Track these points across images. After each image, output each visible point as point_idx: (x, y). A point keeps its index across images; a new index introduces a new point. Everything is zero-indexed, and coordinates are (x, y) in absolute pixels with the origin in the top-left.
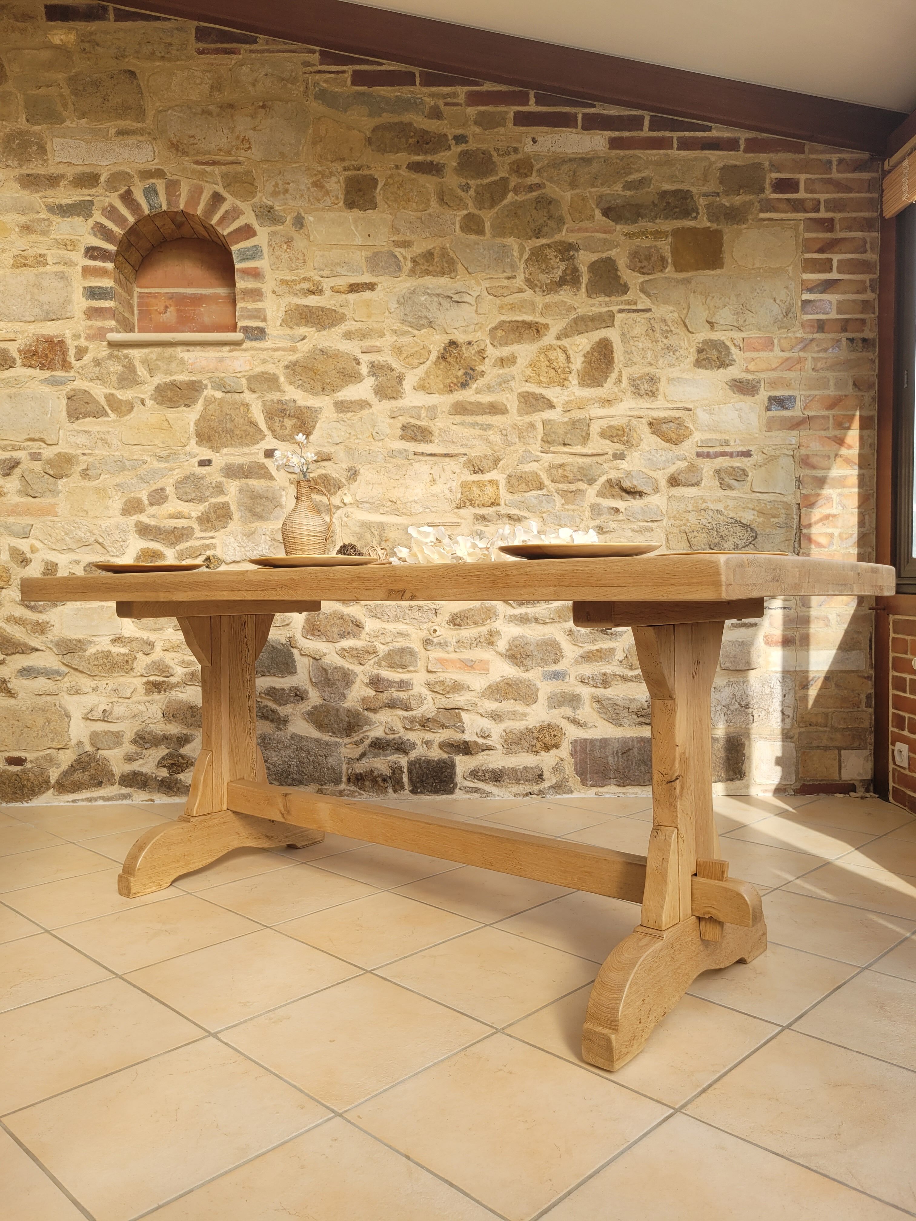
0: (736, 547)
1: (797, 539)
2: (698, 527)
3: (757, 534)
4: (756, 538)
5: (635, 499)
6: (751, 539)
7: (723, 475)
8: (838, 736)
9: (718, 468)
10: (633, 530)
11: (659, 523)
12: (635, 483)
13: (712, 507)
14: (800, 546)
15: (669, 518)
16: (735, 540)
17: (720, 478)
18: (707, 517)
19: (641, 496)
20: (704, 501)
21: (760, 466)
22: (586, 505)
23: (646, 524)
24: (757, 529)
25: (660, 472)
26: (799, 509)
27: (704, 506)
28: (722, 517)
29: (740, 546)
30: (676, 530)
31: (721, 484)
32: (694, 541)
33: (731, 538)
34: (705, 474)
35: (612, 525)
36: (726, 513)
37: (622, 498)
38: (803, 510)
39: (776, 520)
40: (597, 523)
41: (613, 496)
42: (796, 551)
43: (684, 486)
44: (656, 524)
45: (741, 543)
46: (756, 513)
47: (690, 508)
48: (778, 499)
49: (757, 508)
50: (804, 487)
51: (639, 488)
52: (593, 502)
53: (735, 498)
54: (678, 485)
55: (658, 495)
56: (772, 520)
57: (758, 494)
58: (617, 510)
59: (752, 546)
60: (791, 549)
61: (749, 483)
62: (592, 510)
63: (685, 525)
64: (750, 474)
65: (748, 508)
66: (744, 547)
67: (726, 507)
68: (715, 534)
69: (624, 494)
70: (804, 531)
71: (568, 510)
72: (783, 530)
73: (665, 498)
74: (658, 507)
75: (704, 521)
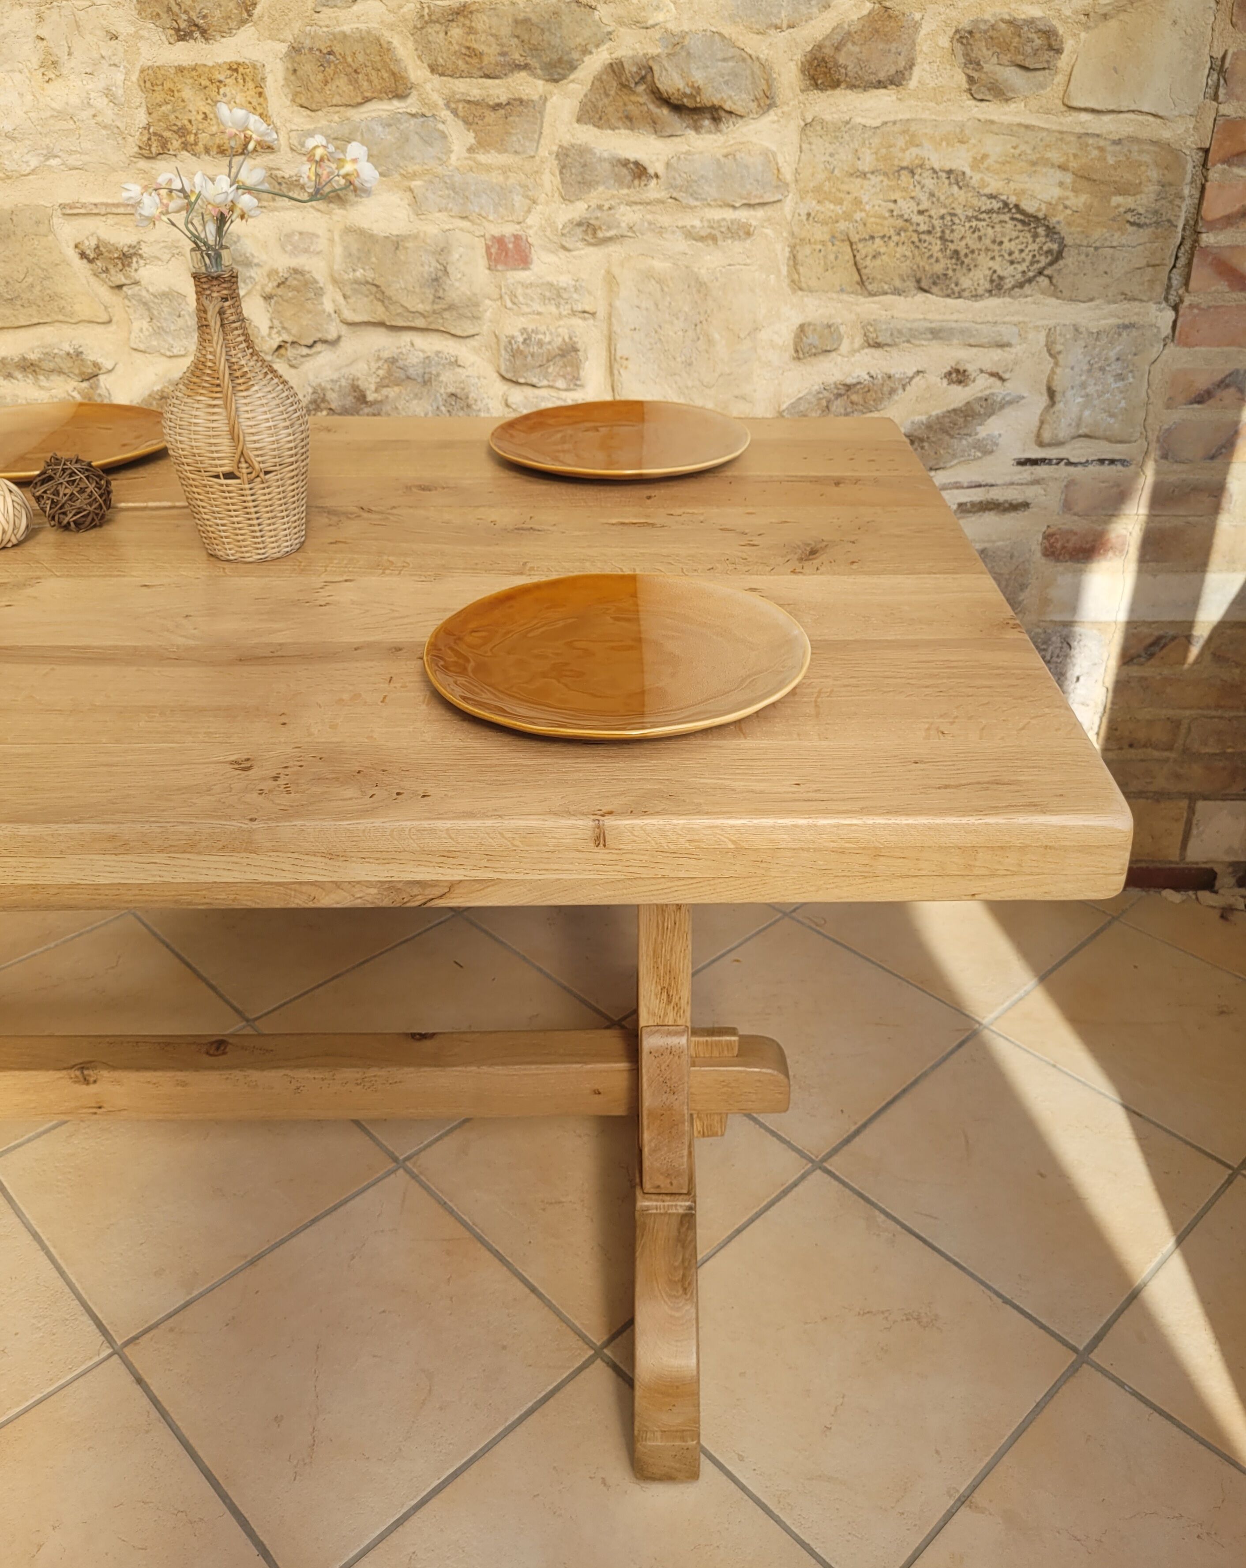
0: (997, 286)
1: (1182, 261)
2: (888, 226)
3: (1063, 246)
4: (1058, 256)
5: (697, 129)
6: (1044, 261)
7: (981, 50)
8: (1197, 770)
9: (966, 24)
10: (690, 234)
11: (769, 211)
12: (698, 77)
13: (937, 160)
14: (1186, 283)
15: (803, 194)
16: (996, 265)
17: (972, 63)
18: (917, 192)
19: (716, 120)
20: (913, 141)
21: (1105, 16)
22: (546, 149)
23: (729, 214)
24: (1063, 230)
25: (781, 38)
26: (1204, 164)
27: (909, 157)
28: (961, 195)
29: (1009, 283)
30: (820, 233)
31: (971, 80)
32: (871, 267)
33: (983, 260)
34: (924, 45)
35: (627, 215)
36: (975, 179)
37: (656, 127)
38: (1216, 173)
39: (1128, 201)
40: (579, 209)
41: (629, 121)
42: (1173, 298)
43: (852, 87)
44: (760, 213)
45: (1011, 273)
46: (1068, 178)
47: (867, 162)
48: (1145, 134)
49: (1073, 164)
50: (1230, 95)
51: (710, 97)
52: (566, 139)
53: (1011, 130)
54: (835, 84)
55: (772, 115)
56: (1116, 200)
57: (1084, 117)
58: (639, 171)
59: (1043, 281)
60: (1159, 289)
61: (1060, 78)
62: (563, 168)
63: (848, 216)
64: (1069, 45)
65: (1047, 163)
66: (1021, 285)
67: (978, 162)
68: (937, 246)
69: (665, 111)
70: (1208, 239)
71: (488, 168)
72: (1144, 234)
73: (795, 125)
74: (768, 156)
75: (907, 207)
